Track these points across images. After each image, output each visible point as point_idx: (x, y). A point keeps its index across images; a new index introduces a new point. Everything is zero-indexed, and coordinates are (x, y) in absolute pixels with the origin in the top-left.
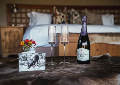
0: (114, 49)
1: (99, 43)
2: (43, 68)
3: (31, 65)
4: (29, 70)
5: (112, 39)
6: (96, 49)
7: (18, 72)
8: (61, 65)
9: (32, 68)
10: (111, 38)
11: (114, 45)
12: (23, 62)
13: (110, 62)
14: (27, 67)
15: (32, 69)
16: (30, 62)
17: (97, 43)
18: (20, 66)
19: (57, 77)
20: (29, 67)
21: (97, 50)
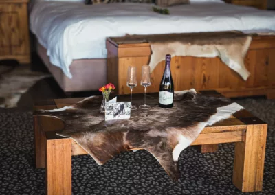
0: (204, 64)
1: (182, 57)
2: (127, 117)
3: (117, 114)
4: (115, 119)
5: (202, 50)
6: (177, 65)
7: (104, 121)
8: (143, 111)
9: (117, 116)
10: (200, 47)
11: (204, 58)
12: (109, 112)
13: (196, 103)
14: (112, 116)
15: (117, 118)
16: (116, 111)
17: (179, 57)
18: (106, 116)
19: (145, 127)
20: (115, 116)
21: (178, 67)
